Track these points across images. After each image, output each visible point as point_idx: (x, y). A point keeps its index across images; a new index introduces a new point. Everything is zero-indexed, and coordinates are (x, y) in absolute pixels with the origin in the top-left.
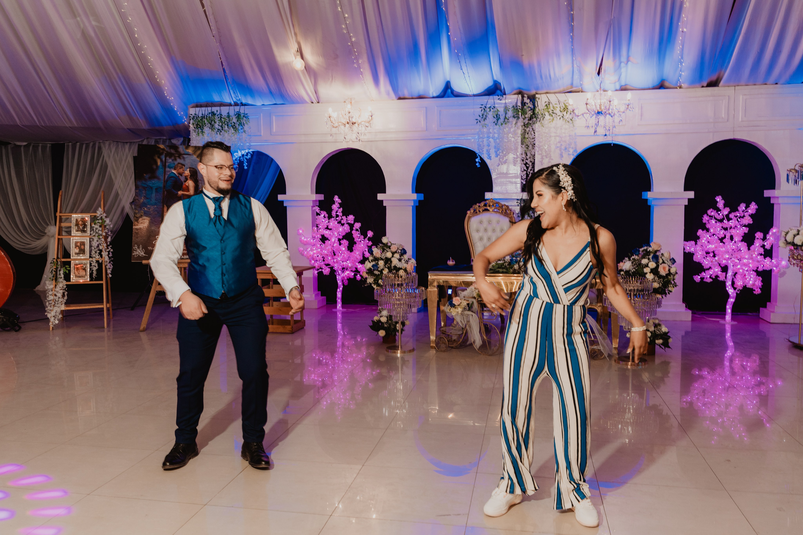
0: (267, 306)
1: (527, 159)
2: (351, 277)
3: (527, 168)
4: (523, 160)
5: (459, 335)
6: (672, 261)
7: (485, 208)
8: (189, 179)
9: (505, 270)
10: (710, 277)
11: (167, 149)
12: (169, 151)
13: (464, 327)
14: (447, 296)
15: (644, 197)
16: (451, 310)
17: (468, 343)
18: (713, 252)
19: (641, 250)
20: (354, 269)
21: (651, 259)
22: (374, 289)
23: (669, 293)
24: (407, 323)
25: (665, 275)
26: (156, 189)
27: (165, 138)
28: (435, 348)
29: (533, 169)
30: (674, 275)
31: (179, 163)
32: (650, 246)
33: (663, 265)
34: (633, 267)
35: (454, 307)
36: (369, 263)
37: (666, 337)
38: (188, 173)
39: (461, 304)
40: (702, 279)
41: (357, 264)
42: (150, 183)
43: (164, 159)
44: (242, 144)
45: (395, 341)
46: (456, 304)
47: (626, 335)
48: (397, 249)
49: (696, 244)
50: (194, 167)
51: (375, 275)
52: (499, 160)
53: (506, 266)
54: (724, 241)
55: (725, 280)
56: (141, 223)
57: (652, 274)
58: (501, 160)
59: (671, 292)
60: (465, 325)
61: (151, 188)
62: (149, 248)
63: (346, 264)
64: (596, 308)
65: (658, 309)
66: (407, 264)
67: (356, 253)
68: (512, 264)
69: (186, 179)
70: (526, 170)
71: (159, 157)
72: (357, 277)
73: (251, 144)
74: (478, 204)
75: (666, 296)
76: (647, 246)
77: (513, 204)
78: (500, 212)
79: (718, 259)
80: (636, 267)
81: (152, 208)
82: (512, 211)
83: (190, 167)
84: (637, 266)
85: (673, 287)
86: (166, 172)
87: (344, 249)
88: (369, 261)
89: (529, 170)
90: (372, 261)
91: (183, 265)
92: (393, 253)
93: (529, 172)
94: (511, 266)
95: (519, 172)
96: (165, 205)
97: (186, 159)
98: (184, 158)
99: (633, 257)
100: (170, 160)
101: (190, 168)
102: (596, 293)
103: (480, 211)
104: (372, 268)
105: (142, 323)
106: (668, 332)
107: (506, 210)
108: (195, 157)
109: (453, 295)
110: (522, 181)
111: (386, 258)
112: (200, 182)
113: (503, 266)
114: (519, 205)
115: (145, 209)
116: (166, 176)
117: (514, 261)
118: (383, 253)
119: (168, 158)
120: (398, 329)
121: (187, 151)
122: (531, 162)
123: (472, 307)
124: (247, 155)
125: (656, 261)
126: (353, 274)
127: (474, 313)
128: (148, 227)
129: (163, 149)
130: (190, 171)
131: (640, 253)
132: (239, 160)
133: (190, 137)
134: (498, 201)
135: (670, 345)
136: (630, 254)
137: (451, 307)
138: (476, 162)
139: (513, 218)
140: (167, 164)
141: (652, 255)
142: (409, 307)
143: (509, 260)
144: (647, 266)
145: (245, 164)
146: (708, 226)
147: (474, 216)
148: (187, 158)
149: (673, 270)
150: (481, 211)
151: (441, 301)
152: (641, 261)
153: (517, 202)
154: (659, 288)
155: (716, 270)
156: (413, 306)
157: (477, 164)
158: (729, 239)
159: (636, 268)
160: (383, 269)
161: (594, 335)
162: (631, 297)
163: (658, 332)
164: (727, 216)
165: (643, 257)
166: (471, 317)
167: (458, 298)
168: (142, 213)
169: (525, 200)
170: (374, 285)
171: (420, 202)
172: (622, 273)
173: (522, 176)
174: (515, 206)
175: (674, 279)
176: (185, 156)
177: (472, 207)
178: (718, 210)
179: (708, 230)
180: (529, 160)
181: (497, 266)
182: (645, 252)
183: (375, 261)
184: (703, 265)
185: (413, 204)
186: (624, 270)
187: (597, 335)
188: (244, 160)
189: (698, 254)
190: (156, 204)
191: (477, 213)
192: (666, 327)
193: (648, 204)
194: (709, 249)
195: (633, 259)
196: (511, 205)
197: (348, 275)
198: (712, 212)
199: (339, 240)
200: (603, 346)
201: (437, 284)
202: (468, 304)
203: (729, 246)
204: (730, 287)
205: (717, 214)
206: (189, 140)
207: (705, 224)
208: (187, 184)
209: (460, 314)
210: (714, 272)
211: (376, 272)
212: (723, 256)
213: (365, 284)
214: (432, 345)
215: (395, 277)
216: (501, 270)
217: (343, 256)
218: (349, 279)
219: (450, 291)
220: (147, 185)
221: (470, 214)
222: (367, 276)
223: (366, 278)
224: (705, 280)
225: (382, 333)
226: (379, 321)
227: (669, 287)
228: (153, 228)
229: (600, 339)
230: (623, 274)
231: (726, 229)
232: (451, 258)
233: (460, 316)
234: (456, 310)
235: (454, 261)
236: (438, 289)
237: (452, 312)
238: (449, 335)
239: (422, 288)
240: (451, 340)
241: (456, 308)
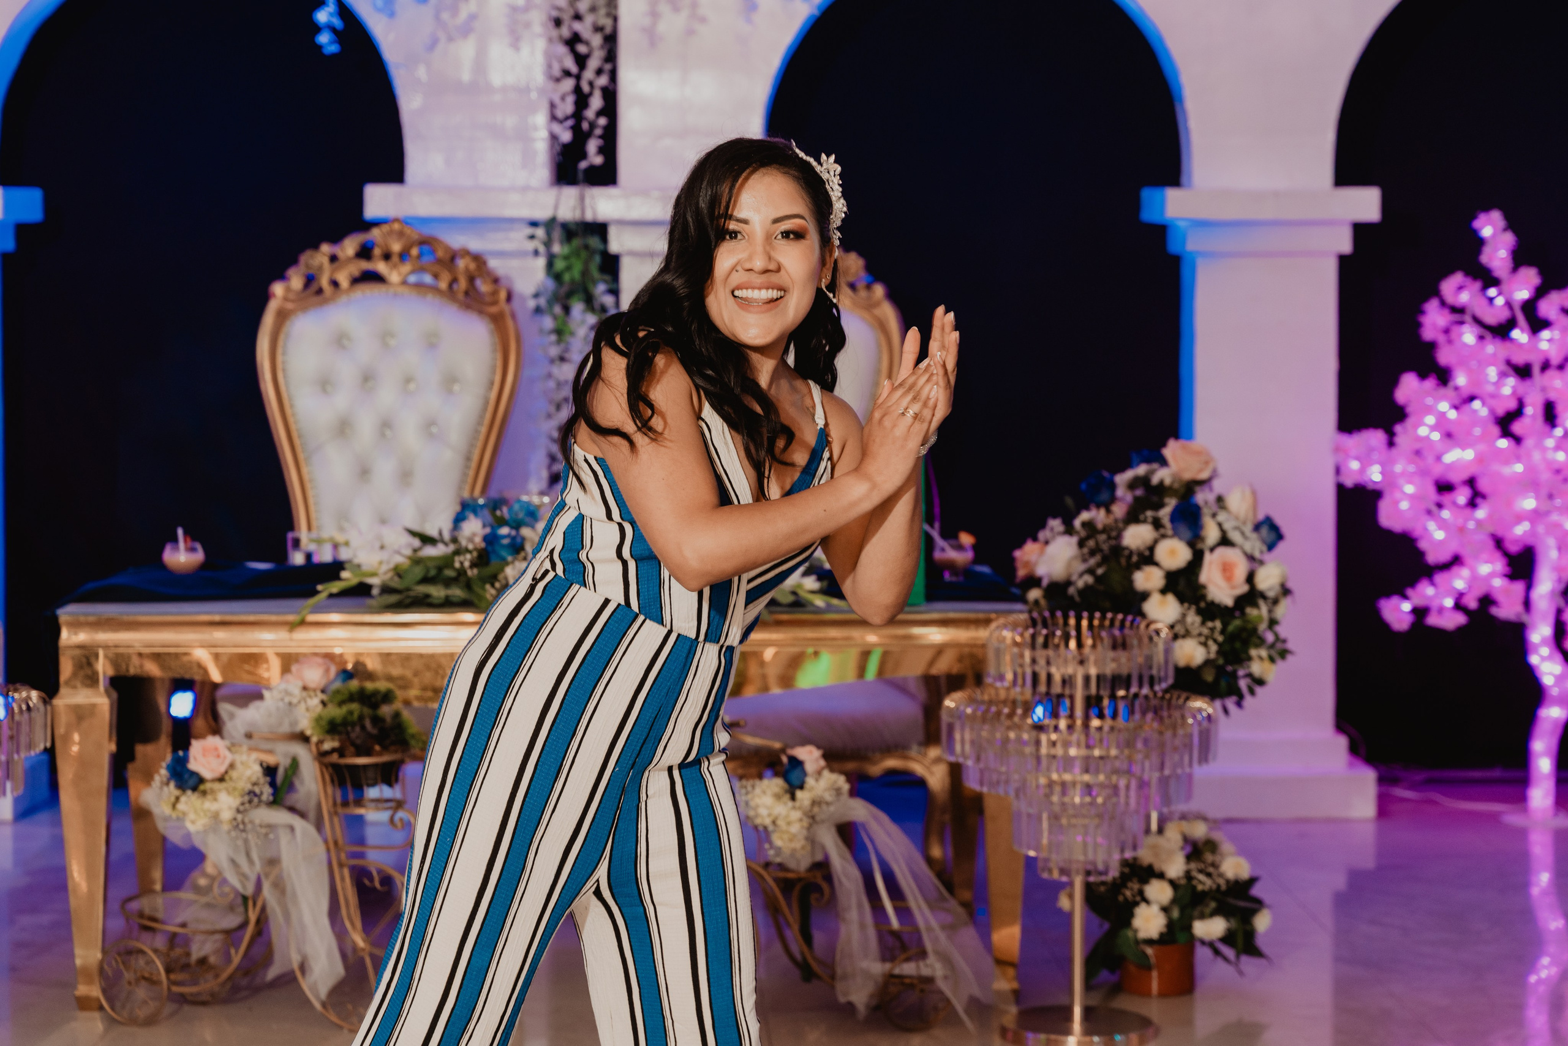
1: (578, 17)
3: (581, 61)
4: (558, 22)
5: (227, 932)
6: (1264, 531)
7: (365, 265)
9: (457, 592)
10: (1459, 606)
13: (249, 890)
14: (166, 727)
15: (1148, 215)
16: (181, 806)
17: (272, 973)
18: (1471, 482)
19: (1122, 479)
21: (1166, 521)
23: (1252, 692)
25: (1229, 602)
28: (101, 1008)
29: (608, 67)
30: (1276, 602)
32: (1164, 463)
33: (1222, 551)
34: (1082, 567)
35: (194, 789)
37: (1242, 904)
39: (234, 774)
40: (1420, 613)
46: (206, 774)
47: (1056, 898)
49: (1391, 444)
52: (437, 17)
53: (462, 572)
54: (1517, 428)
55: (1525, 618)
57: (1171, 598)
58: (445, 16)
59: (1260, 682)
60: (253, 878)
64: (918, 768)
65: (1200, 772)
68: (494, 561)
70: (574, 69)
74: (326, 248)
75: (1239, 704)
76: (1148, 461)
77: (507, 246)
78: (443, 285)
79: (1490, 516)
80: (1099, 565)
82: (503, 282)
84: (1105, 560)
85: (1272, 660)
89: (588, 74)
93: (591, 84)
94: (489, 570)
95: (539, 77)
99: (1085, 516)
102: (921, 694)
103: (335, 284)
106: (1252, 881)
107: (471, 280)
109: (200, 724)
110: (557, 128)
113: (449, 573)
114: (542, 249)
117: (506, 541)
122: (598, 29)
123: (290, 787)
125: (1188, 534)
127: (303, 815)
131: (1120, 492)
134: (428, 231)
135: (1261, 942)
136: (1069, 501)
137: (182, 786)
138: (317, 29)
139: (510, 323)
141: (1171, 503)
143: (478, 540)
144: (1147, 558)
146: (1444, 357)
147: (304, 309)
149: (1268, 579)
150: (344, 283)
151: (131, 757)
152: (1119, 537)
153: (532, 237)
154: (1207, 663)
155: (1485, 569)
157: (324, 38)
158: (1540, 420)
159: (1100, 571)
161: (899, 904)
162: (1071, 716)
163: (1204, 883)
164: (1529, 307)
165: (1133, 517)
166: (284, 838)
167: (213, 741)
169: (573, 227)
171: (23, 231)
172: (1034, 594)
173: (553, 106)
174: (519, 254)
175: (1273, 623)
177: (294, 261)
178: (1488, 279)
179: (1443, 376)
180: (589, 19)
181: (418, 572)
182: (1139, 492)
184: (1423, 545)
186: (1045, 583)
187: (915, 901)
189: (1398, 495)
191: (320, 291)
192: (1242, 852)
193: (1173, 247)
194: (1451, 466)
195: (1085, 524)
196: (501, 254)
198: (1461, 288)
200: (947, 960)
201: (111, 672)
202: (270, 771)
203: (1537, 456)
204: (1545, 651)
205: (1485, 302)
207: (1432, 346)
209: (226, 827)
210: (1475, 578)
212: (1510, 503)
214: (82, 990)
216: (437, 592)
219: (182, 705)
221: (286, 299)
224: (1433, 620)
227: (1250, 659)
229: (929, 929)
230: (1036, 602)
231: (1523, 372)
232: (180, 532)
233: (229, 832)
234: (208, 805)
235: (198, 546)
236: (115, 695)
237: (184, 814)
238: (174, 935)
239: (24, 694)
240: (183, 960)
241: (204, 793)
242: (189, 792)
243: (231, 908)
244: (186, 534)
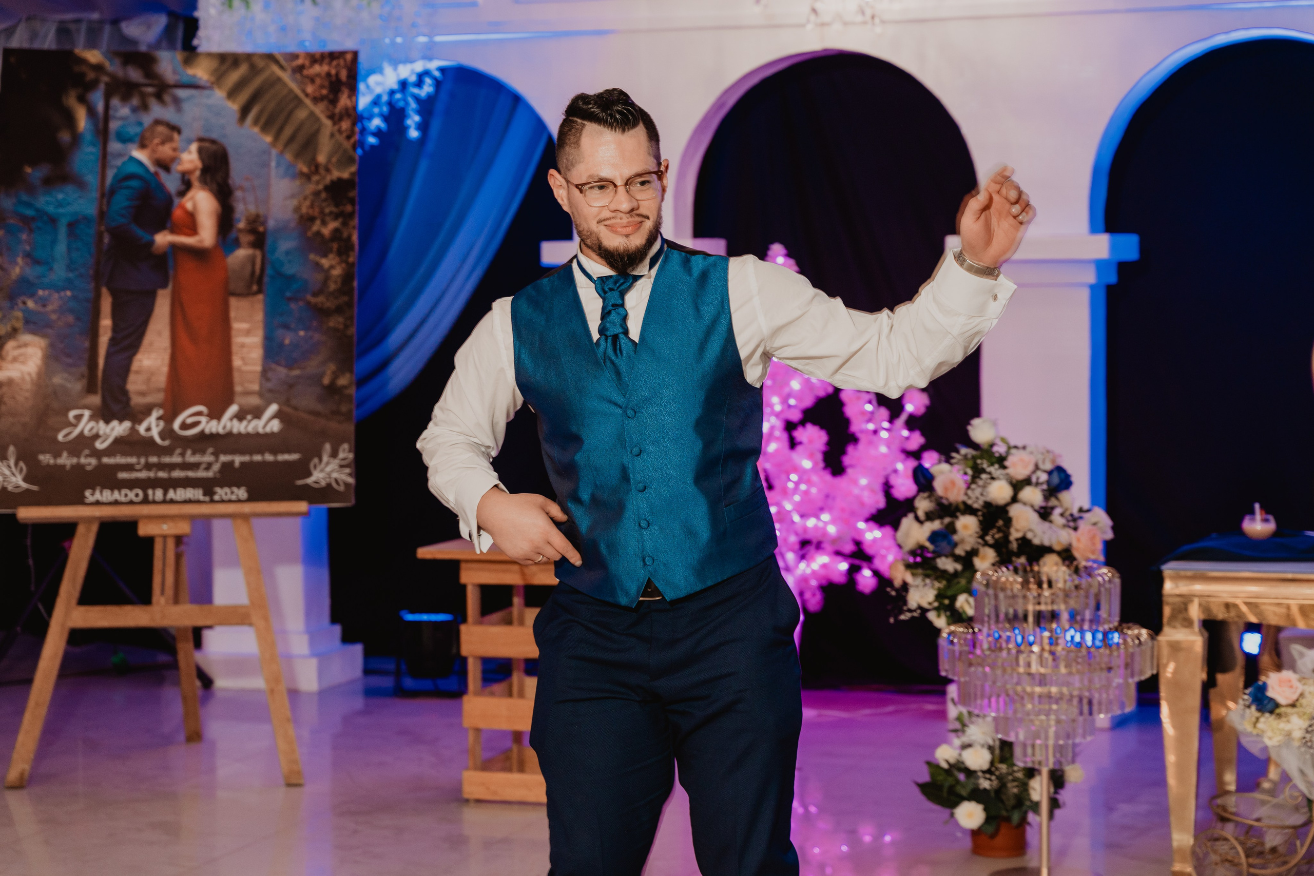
0: (502, 696)
2: (838, 578)
5: (1295, 827)
8: (196, 183)
11: (113, 67)
12: (120, 73)
14: (1240, 661)
16: (1260, 725)
20: (849, 548)
22: (938, 631)
24: (1074, 774)
26: (71, 226)
27: (95, 16)
31: (157, 122)
35: (1271, 712)
36: (916, 525)
38: (191, 161)
39: (1303, 701)
41: (861, 525)
42: (46, 202)
43: (100, 107)
44: (399, 40)
45: (1020, 846)
46: (1281, 700)
48: (1031, 468)
50: (214, 136)
51: (941, 575)
56: (15, 360)
61: (53, 221)
62: (41, 457)
63: (816, 527)
66: (1075, 529)
67: (855, 482)
69: (187, 185)
71: (82, 99)
72: (859, 578)
73: (438, 39)
81: (55, 301)
83: (202, 134)
86: (109, 158)
87: (807, 464)
88: (917, 518)
90: (930, 517)
91: (171, 524)
92: (1018, 486)
96: (105, 292)
97: (186, 106)
98: (177, 101)
100: (125, 111)
101: (201, 140)
104: (928, 544)
105: (15, 756)
108: (219, 95)
109: (1266, 660)
111: (988, 505)
112: (238, 194)
115: (31, 304)
116: (110, 174)
118: (973, 486)
119: (115, 102)
120: (1035, 796)
121: (190, 71)
124: (419, 83)
126: (844, 566)
128: (39, 374)
129: (99, 68)
130: (200, 151)
132: (390, 104)
133: (197, 14)
137: (1261, 710)
140: (114, 125)
142: (1086, 708)
145: (413, 120)
148: (189, 98)
151: (1216, 684)
156: (1100, 703)
160: (973, 553)
167: (1286, 674)
168: (17, 319)
170: (939, 616)
171: (1123, 267)
176: (182, 93)
183: (941, 517)
185: (1090, 277)
188: (407, 103)
190: (68, 284)
197: (823, 572)
199: (790, 427)
201: (1202, 617)
206: (192, 26)
208: (189, 206)
209: (1296, 744)
211: (947, 564)
213: (901, 612)
214: (1178, 867)
215: (1025, 584)
217: (806, 493)
218: (828, 588)
219: (1252, 645)
220: (37, 210)
222: (909, 578)
223: (905, 587)
225: (970, 815)
226: (959, 766)
228: (57, 380)
232: (1257, 506)
233: (1299, 747)
234: (1283, 725)
235: (1271, 518)
236: (1206, 634)
237: (1263, 731)
238: (1251, 827)
239: (1136, 631)
240: (1258, 849)
241: (1279, 716)
242: (1267, 715)
243: (1297, 808)
244: (1262, 508)
